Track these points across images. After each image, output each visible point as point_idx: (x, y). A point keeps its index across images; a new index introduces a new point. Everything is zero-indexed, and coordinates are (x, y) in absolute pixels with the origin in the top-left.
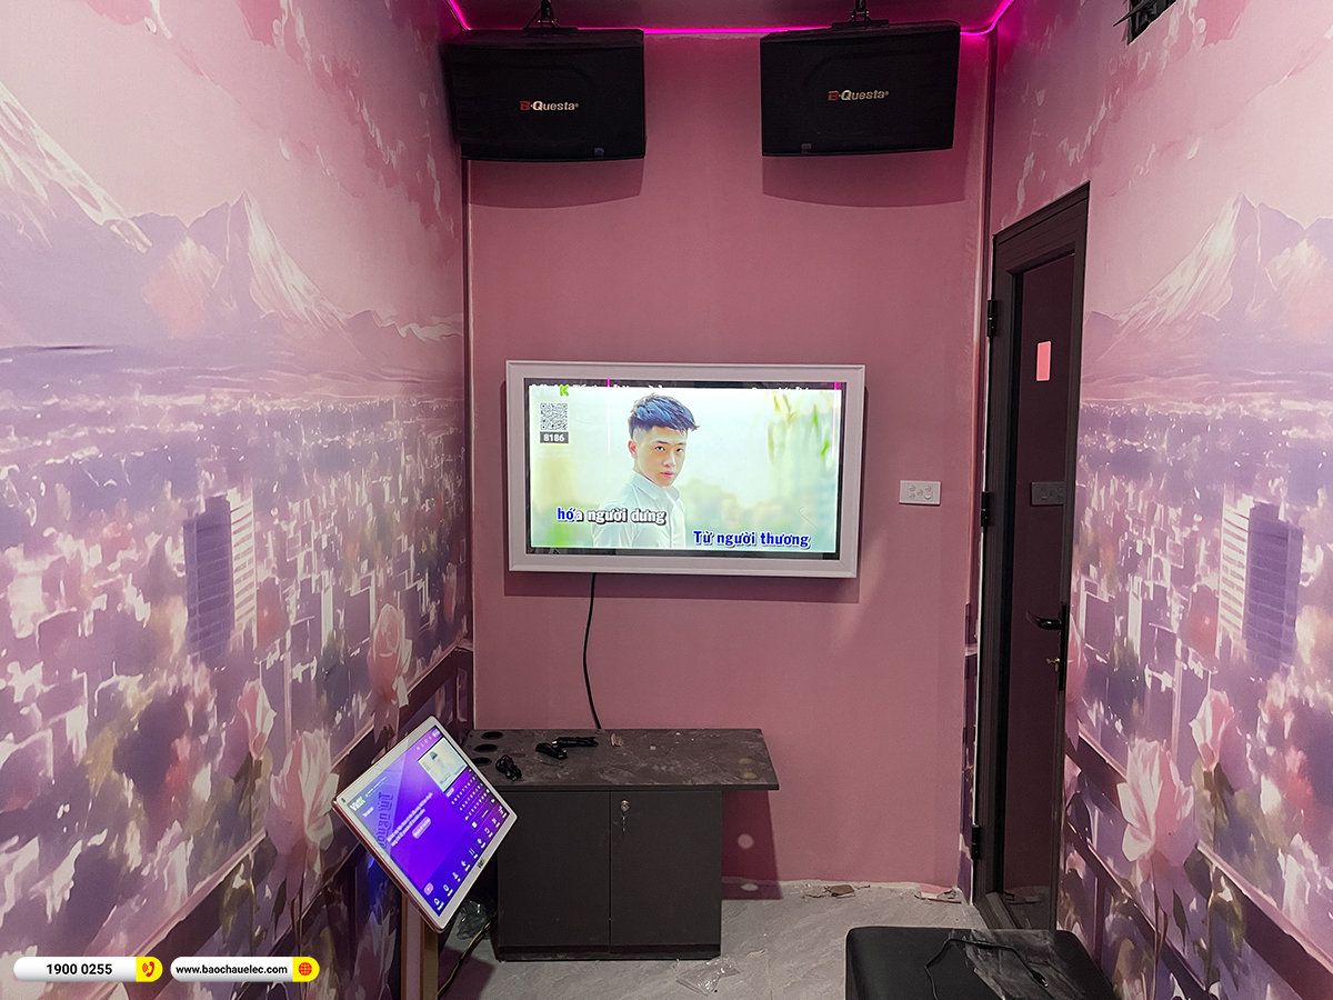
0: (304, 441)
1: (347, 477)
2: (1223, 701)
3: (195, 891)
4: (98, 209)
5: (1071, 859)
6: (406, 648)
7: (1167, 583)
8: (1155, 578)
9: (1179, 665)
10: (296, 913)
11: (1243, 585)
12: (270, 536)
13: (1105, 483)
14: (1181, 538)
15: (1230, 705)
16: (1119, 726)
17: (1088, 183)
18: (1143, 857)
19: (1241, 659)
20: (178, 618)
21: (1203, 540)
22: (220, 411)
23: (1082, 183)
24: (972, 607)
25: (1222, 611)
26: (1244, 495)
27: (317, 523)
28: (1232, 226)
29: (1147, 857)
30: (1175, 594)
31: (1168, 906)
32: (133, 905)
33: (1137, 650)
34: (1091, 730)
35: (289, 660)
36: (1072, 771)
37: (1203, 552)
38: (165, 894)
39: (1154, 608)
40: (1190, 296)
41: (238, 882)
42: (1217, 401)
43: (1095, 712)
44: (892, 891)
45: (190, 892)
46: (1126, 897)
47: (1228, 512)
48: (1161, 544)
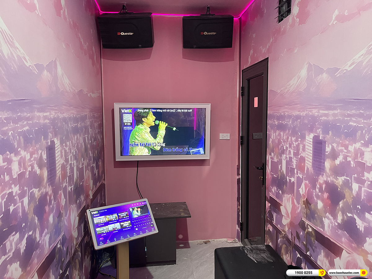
0: (70, 125)
1: (78, 135)
2: (307, 183)
3: (50, 248)
4: (27, 62)
5: (268, 227)
6: (91, 182)
7: (292, 156)
8: (289, 155)
9: (296, 176)
10: (71, 255)
11: (311, 155)
12: (63, 151)
13: (275, 132)
14: (295, 145)
15: (309, 184)
16: (280, 192)
17: (268, 58)
18: (287, 224)
19: (311, 173)
20: (45, 173)
21: (301, 145)
22: (52, 117)
23: (266, 58)
24: (238, 166)
25: (306, 161)
26: (311, 134)
27: (73, 148)
28: (306, 69)
29: (289, 223)
30: (294, 158)
31: (295, 235)
32: (38, 251)
33: (285, 173)
34: (273, 194)
35: (68, 185)
36: (268, 205)
37: (301, 148)
38: (44, 248)
39: (289, 162)
40: (296, 86)
41: (59, 246)
42: (304, 111)
43: (274, 189)
44: (220, 241)
45: (49, 248)
46: (283, 234)
47: (307, 138)
48: (290, 146)
